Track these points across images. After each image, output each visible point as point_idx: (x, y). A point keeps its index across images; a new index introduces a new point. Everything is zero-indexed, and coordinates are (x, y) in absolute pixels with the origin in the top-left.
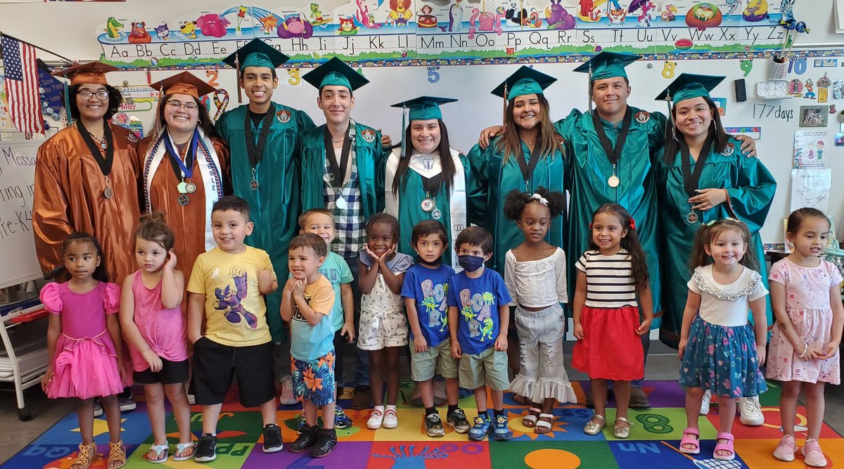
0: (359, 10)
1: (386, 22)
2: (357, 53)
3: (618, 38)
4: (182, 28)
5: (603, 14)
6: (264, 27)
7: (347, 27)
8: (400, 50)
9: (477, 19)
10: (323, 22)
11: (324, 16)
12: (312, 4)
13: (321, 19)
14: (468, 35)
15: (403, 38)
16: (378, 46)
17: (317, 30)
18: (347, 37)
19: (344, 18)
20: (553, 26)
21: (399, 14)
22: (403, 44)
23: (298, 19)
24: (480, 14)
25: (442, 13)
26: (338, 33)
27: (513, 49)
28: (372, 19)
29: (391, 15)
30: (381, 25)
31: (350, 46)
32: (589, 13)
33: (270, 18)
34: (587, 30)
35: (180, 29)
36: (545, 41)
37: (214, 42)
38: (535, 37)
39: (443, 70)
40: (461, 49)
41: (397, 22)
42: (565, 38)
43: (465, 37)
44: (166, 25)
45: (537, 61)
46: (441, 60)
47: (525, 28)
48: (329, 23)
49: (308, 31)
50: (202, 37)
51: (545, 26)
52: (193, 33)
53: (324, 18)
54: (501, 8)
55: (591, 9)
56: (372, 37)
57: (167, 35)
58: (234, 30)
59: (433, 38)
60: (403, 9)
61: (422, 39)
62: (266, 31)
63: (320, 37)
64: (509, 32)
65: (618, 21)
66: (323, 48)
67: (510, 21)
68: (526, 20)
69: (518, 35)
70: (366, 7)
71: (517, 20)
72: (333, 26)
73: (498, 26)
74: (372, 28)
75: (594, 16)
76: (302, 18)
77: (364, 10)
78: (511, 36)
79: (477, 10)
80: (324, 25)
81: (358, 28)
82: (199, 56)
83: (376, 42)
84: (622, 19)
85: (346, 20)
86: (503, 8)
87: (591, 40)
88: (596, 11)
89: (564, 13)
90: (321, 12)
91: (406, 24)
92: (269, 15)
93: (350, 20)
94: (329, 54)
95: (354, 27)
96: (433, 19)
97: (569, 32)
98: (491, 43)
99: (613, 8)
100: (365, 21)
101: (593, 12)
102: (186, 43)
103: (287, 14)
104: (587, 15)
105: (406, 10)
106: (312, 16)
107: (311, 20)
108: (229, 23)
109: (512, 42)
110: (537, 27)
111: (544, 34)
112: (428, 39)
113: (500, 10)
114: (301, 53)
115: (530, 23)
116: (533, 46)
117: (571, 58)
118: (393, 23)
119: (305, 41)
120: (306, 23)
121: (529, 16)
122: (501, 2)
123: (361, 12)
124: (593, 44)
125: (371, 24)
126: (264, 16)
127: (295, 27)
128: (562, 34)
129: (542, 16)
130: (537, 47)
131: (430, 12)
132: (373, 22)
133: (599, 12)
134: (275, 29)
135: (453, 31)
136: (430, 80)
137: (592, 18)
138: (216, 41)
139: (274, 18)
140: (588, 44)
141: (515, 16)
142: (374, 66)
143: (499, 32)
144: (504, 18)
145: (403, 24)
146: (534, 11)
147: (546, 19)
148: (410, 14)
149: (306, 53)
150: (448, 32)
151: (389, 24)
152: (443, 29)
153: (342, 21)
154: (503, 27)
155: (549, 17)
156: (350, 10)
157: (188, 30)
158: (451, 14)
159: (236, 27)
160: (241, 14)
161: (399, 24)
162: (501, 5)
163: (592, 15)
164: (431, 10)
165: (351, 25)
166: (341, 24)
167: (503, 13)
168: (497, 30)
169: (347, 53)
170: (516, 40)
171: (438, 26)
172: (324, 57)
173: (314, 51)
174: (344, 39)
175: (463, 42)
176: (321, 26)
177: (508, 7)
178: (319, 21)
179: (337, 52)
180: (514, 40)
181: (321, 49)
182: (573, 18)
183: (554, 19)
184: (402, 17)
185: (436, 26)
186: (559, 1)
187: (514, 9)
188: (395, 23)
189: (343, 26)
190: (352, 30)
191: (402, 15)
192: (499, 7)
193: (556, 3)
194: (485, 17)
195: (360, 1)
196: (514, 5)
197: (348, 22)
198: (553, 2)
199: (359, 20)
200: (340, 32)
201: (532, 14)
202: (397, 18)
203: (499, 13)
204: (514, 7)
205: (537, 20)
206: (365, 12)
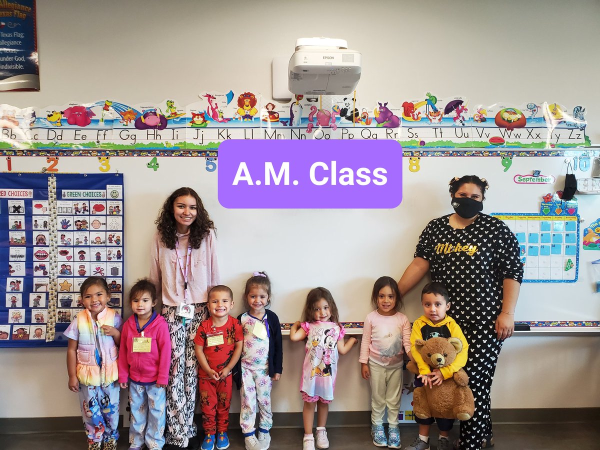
0: (210, 107)
2: (206, 143)
3: (439, 135)
4: (49, 116)
5: (423, 115)
6: (123, 119)
7: (199, 120)
9: (315, 116)
10: (177, 116)
11: (178, 111)
12: (168, 101)
13: (175, 114)
14: (306, 129)
15: (249, 131)
16: (226, 138)
17: (171, 123)
18: (198, 128)
19: (196, 112)
20: (381, 125)
21: (246, 111)
22: (248, 136)
23: (155, 114)
24: (318, 111)
25: (283, 109)
26: (189, 125)
28: (221, 114)
29: (239, 111)
30: (229, 120)
31: (200, 137)
32: (411, 114)
33: (129, 113)
34: (411, 128)
35: (46, 116)
36: (375, 136)
37: (77, 130)
38: (366, 133)
41: (244, 118)
42: (392, 135)
43: (303, 131)
44: (34, 113)
47: (357, 125)
48: (181, 117)
49: (163, 123)
50: (66, 125)
51: (374, 124)
52: (59, 121)
53: (178, 113)
54: (336, 107)
55: (413, 110)
56: (221, 130)
57: (34, 122)
58: (98, 121)
59: (275, 131)
60: (250, 107)
61: (265, 131)
62: (125, 123)
63: (173, 129)
64: (343, 128)
65: (437, 121)
66: (175, 137)
67: (343, 119)
68: (358, 118)
69: (351, 131)
70: (216, 104)
71: (350, 118)
72: (185, 119)
73: (334, 122)
74: (220, 122)
75: (416, 117)
76: (158, 112)
77: (214, 106)
78: (345, 131)
79: (315, 107)
80: (178, 118)
81: (208, 122)
82: (60, 142)
83: (224, 134)
84: (440, 120)
85: (198, 115)
86: (338, 107)
87: (415, 136)
88: (416, 112)
89: (390, 114)
90: (176, 108)
91: (251, 119)
92: (129, 110)
93: (202, 115)
94: (181, 143)
95: (205, 121)
96: (276, 115)
98: (328, 137)
99: (431, 110)
100: (215, 116)
101: (415, 113)
103: (145, 109)
104: (409, 116)
105: (252, 107)
106: (167, 112)
107: (166, 115)
108: (94, 115)
109: (346, 137)
110: (367, 124)
111: (373, 131)
112: (270, 132)
114: (154, 141)
115: (361, 121)
118: (240, 118)
119: (159, 132)
120: (162, 117)
121: (360, 116)
122: (336, 102)
123: (212, 108)
124: (417, 140)
125: (220, 119)
126: (125, 111)
127: (151, 121)
128: (389, 131)
129: (372, 115)
131: (273, 109)
132: (222, 117)
133: (419, 113)
134: (133, 122)
135: (294, 126)
137: (414, 119)
138: (79, 130)
139: (134, 112)
140: (413, 139)
141: (349, 114)
144: (339, 116)
145: (250, 120)
146: (364, 111)
147: (375, 118)
148: (256, 111)
149: (158, 142)
150: (288, 126)
151: (237, 119)
152: (285, 124)
153: (194, 115)
154: (338, 124)
155: (378, 116)
156: (202, 106)
158: (291, 111)
159: (100, 119)
160: (106, 108)
161: (246, 119)
162: (336, 104)
163: (413, 115)
164: (274, 107)
165: (202, 119)
166: (193, 118)
167: (338, 111)
168: (333, 125)
169: (197, 143)
170: (349, 135)
171: (280, 121)
172: (175, 146)
173: (167, 141)
174: (195, 130)
175: (302, 135)
176: (175, 120)
177: (342, 106)
178: (173, 115)
179: (188, 141)
180: (348, 134)
181: (173, 139)
182: (399, 118)
183: (382, 119)
184: (248, 114)
185: (278, 121)
186: (386, 104)
187: (347, 108)
188: (242, 119)
189: (194, 119)
190: (203, 123)
191: (249, 112)
192: (335, 106)
193: (383, 105)
194: (322, 114)
195: (211, 99)
196: (347, 105)
197: (200, 117)
198: (380, 104)
199: (209, 115)
200: (191, 124)
201: (363, 113)
202: (244, 114)
203: (335, 111)
204: (347, 106)
205: (367, 119)
206: (215, 109)
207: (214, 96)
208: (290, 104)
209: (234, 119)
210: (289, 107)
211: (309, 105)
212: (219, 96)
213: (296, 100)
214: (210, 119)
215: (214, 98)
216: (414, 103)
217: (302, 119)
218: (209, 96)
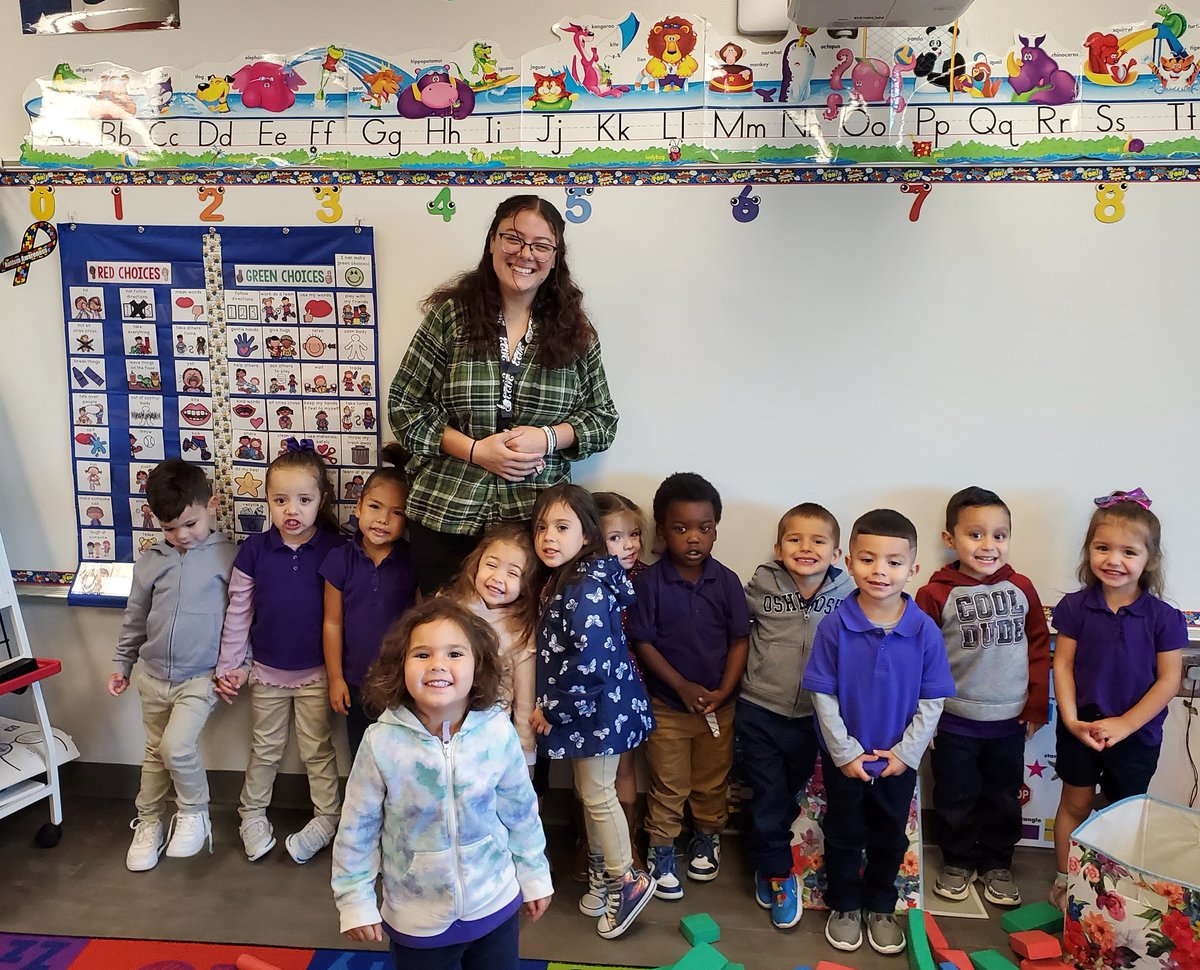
1: (639, 84)
2: (568, 150)
3: (1184, 122)
4: (201, 88)
5: (1143, 69)
6: (370, 93)
7: (550, 93)
8: (666, 145)
9: (848, 74)
10: (498, 84)
11: (501, 70)
12: (477, 45)
13: (494, 76)
14: (824, 110)
15: (674, 118)
16: (616, 137)
17: (483, 101)
18: (548, 114)
19: (545, 73)
20: (1024, 97)
21: (669, 66)
22: (674, 130)
23: (446, 78)
24: (855, 63)
25: (764, 59)
26: (529, 105)
27: (929, 144)
28: (607, 76)
29: (651, 67)
30: (625, 89)
31: (554, 135)
32: (1109, 67)
33: (385, 75)
34: (1105, 103)
35: (195, 89)
37: (263, 120)
38: (983, 119)
40: (806, 143)
41: (663, 83)
42: (1055, 124)
43: (815, 116)
44: (169, 81)
47: (959, 98)
48: (509, 85)
49: (466, 101)
50: (240, 110)
51: (1005, 94)
52: (223, 100)
53: (501, 75)
54: (906, 51)
55: (1114, 56)
56: (605, 117)
57: (168, 103)
58: (311, 97)
59: (742, 116)
60: (678, 55)
61: (717, 117)
62: (374, 102)
63: (489, 116)
64: (921, 106)
65: (1181, 83)
66: (494, 138)
68: (962, 79)
69: (942, 113)
70: (594, 50)
71: (941, 80)
72: (517, 90)
74: (604, 95)
75: (1121, 74)
76: (453, 74)
77: (589, 56)
78: (925, 114)
79: (847, 52)
80: (499, 88)
81: (574, 96)
82: (227, 150)
83: (613, 127)
84: (1190, 79)
85: (549, 79)
86: (911, 51)
87: (1116, 126)
88: (1124, 60)
89: (1050, 68)
90: (495, 62)
91: (682, 87)
92: (385, 69)
93: (558, 78)
94: (507, 152)
95: (565, 94)
96: (745, 74)
97: (1062, 110)
98: (879, 129)
99: (1167, 53)
100: (591, 80)
101: (1119, 64)
102: (203, 120)
103: (422, 66)
104: (1102, 71)
105: (684, 56)
106: (474, 72)
107: (473, 80)
108: (303, 83)
109: (928, 130)
110: (987, 95)
111: (1003, 113)
112: (729, 118)
113: (903, 55)
114: (445, 148)
115: (970, 86)
116: (978, 139)
117: (1067, 173)
118: (652, 85)
119: (457, 124)
120: (463, 87)
121: (968, 72)
122: (907, 37)
123: (584, 60)
124: (1121, 136)
125: (604, 88)
126: (374, 72)
128: (1046, 113)
129: (1000, 71)
130: (988, 140)
131: (737, 59)
132: (609, 83)
133: (1133, 62)
134: (394, 99)
135: (790, 102)
137: (1116, 78)
138: (270, 119)
139: (394, 74)
140: (1110, 134)
141: (937, 68)
143: (897, 106)
144: (911, 74)
145: (677, 88)
146: (981, 59)
147: (1009, 80)
148: (693, 65)
149: (454, 149)
150: (776, 103)
151: (644, 87)
152: (767, 97)
153: (540, 80)
154: (907, 95)
155: (1016, 74)
156: (560, 56)
157: (211, 94)
158: (785, 62)
159: (315, 91)
160: (330, 65)
161: (667, 88)
162: (905, 43)
163: (1115, 70)
164: (740, 53)
165: (559, 90)
166: (537, 87)
167: (908, 60)
169: (545, 150)
170: (937, 124)
171: (755, 89)
172: (494, 159)
173: (475, 146)
174: (540, 119)
175: (811, 125)
176: (493, 92)
177: (922, 49)
178: (489, 81)
179: (524, 148)
180: (933, 123)
181: (490, 141)
182: (1073, 79)
183: (1028, 80)
184: (673, 73)
185: (749, 90)
186: (1039, 41)
187: (936, 53)
188: (657, 86)
189: (541, 90)
190: (561, 99)
191: (675, 68)
192: (901, 50)
193: (1032, 44)
194: (866, 69)
195: (581, 37)
196: (935, 46)
197: (553, 83)
198: (1024, 41)
199: (577, 80)
200: (533, 103)
201: (977, 66)
202: (663, 73)
203: (901, 62)
204: (935, 49)
205: (988, 81)
206: (591, 62)
207: (590, 29)
209: (636, 89)
211: (833, 47)
212: (602, 27)
215: (589, 35)
216: (1119, 36)
218: (577, 30)
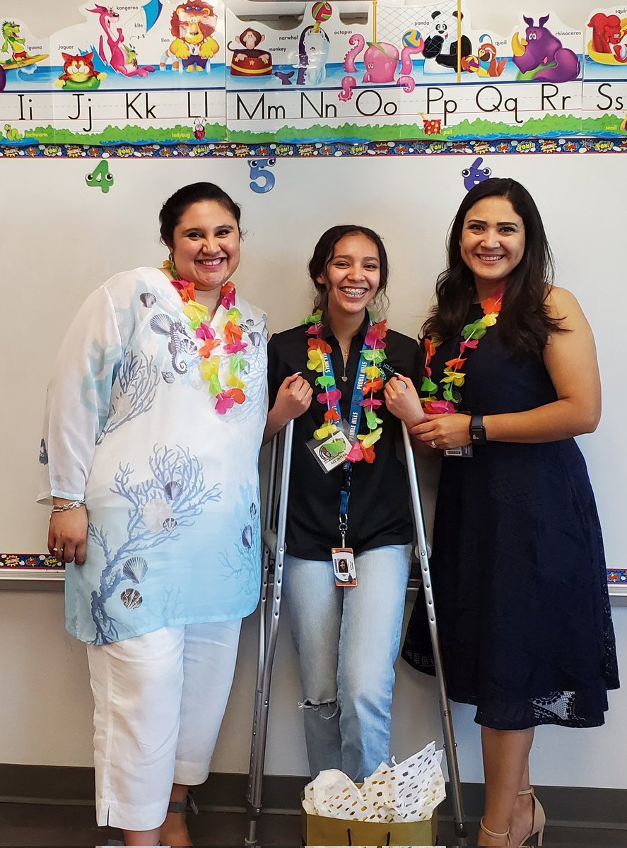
0: (105, 38)
1: (164, 64)
2: (98, 128)
7: (79, 72)
8: (190, 123)
9: (360, 58)
10: (28, 62)
11: (30, 48)
12: (5, 24)
13: (23, 54)
14: (339, 92)
15: (198, 97)
16: (143, 114)
17: (14, 78)
18: (78, 93)
19: (73, 53)
20: (529, 75)
21: (191, 47)
22: (198, 109)
24: (366, 47)
25: (282, 44)
26: (59, 84)
27: (439, 122)
28: (132, 56)
29: (174, 48)
30: (151, 69)
31: (85, 114)
32: (612, 46)
34: (607, 82)
36: (511, 105)
38: (489, 97)
39: (283, 167)
40: (322, 122)
41: (186, 63)
42: (557, 101)
43: (331, 97)
45: (493, 149)
46: (278, 144)
47: (466, 77)
48: (39, 64)
51: (511, 73)
53: (30, 54)
54: (414, 35)
56: (132, 95)
59: (262, 98)
60: (200, 36)
61: (238, 96)
63: (21, 93)
64: (431, 86)
66: (26, 115)
67: (432, 63)
68: (469, 59)
69: (450, 93)
70: (120, 30)
71: (448, 61)
72: (46, 70)
73: (407, 71)
74: (130, 75)
75: (623, 54)
77: (115, 37)
78: (435, 94)
79: (360, 38)
80: (29, 66)
81: (102, 76)
83: (140, 105)
85: (77, 58)
86: (419, 34)
87: (615, 104)
88: (626, 40)
89: (554, 46)
90: (23, 41)
91: (204, 67)
93: (86, 58)
94: (40, 130)
95: (93, 74)
96: (264, 58)
97: (565, 88)
98: (390, 109)
100: (117, 59)
101: (622, 44)
104: (605, 50)
105: (205, 37)
106: (4, 50)
107: (3, 58)
109: (437, 108)
110: (492, 75)
111: (507, 91)
112: (251, 100)
113: (411, 39)
115: (477, 66)
116: (484, 116)
117: (570, 144)
118: (176, 65)
121: (475, 52)
122: (414, 21)
123: (110, 41)
124: (619, 115)
125: (130, 68)
128: (549, 90)
129: (504, 51)
130: (494, 118)
131: (256, 44)
132: (135, 63)
135: (307, 84)
136: (254, 187)
137: (618, 57)
140: (609, 112)
141: (445, 50)
142: (133, 156)
143: (407, 86)
144: (420, 56)
145: (199, 68)
146: (486, 40)
147: (514, 59)
148: (215, 47)
150: (294, 85)
151: (169, 67)
152: (286, 80)
153: (69, 59)
154: (417, 76)
155: (520, 53)
156: (87, 36)
158: (302, 47)
161: (190, 68)
162: (413, 27)
163: (618, 49)
164: (259, 38)
165: (87, 69)
166: (66, 67)
167: (417, 43)
168: (404, 80)
169: (77, 128)
170: (446, 103)
171: (273, 72)
172: (29, 135)
173: (8, 123)
174: (70, 97)
175: (327, 106)
176: (23, 70)
177: (429, 32)
178: (19, 59)
179: (57, 126)
180: (442, 102)
181: (22, 119)
182: (575, 57)
183: (533, 60)
184: (195, 54)
185: (269, 73)
186: (543, 20)
187: (443, 36)
188: (181, 66)
189: (70, 70)
190: (89, 78)
191: (197, 49)
192: (409, 33)
193: (536, 24)
194: (377, 53)
195: (107, 18)
196: (441, 29)
197: (81, 63)
198: (529, 21)
199: (104, 59)
200: (63, 82)
201: (483, 47)
202: (186, 54)
203: (409, 45)
204: (441, 32)
205: (493, 60)
206: (118, 42)
207: (115, 10)
208: (297, 31)
209: (162, 69)
210: (296, 38)
211: (345, 33)
212: (126, 9)
213: (313, 22)
214: (106, 69)
215: (114, 16)
216: (621, 17)
217: (328, 66)
218: (103, 11)
